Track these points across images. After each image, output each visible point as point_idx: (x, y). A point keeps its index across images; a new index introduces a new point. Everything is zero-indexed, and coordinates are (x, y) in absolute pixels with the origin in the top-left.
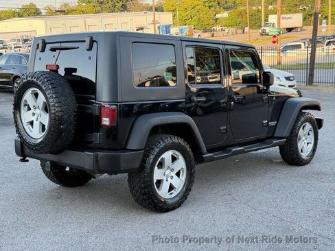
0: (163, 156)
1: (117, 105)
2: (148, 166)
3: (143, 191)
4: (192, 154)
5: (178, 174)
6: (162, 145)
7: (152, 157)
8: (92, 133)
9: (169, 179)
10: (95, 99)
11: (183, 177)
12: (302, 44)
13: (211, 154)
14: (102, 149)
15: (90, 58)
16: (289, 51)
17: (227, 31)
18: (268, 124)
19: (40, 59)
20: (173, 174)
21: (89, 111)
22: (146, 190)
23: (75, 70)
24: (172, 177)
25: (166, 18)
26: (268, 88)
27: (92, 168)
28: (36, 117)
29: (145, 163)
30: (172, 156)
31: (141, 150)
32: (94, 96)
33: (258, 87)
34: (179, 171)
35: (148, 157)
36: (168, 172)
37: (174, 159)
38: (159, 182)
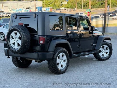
0: (59, 55)
1: (45, 37)
2: (55, 58)
3: (53, 66)
4: (68, 54)
5: (64, 61)
6: (59, 51)
7: (56, 55)
8: (36, 46)
9: (61, 63)
10: (37, 35)
11: (66, 62)
12: (100, 16)
13: (75, 55)
14: (40, 52)
15: (35, 21)
16: (94, 19)
17: (67, 10)
18: (93, 45)
19: (15, 21)
20: (63, 61)
21: (35, 39)
22: (54, 66)
23: (28, 25)
24: (62, 62)
25: (39, 4)
26: (93, 32)
27: (37, 58)
28: (15, 41)
29: (54, 57)
30: (62, 55)
31: (53, 52)
32: (37, 34)
33: (89, 32)
34: (64, 60)
35: (55, 55)
36: (61, 60)
37: (63, 56)
38: (58, 64)
